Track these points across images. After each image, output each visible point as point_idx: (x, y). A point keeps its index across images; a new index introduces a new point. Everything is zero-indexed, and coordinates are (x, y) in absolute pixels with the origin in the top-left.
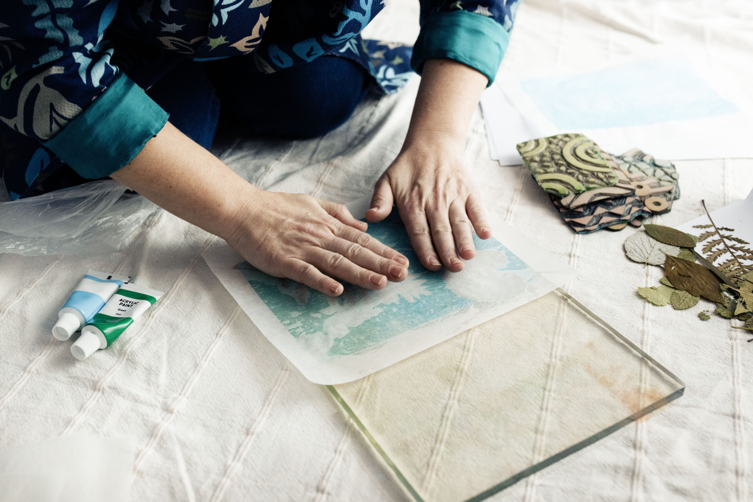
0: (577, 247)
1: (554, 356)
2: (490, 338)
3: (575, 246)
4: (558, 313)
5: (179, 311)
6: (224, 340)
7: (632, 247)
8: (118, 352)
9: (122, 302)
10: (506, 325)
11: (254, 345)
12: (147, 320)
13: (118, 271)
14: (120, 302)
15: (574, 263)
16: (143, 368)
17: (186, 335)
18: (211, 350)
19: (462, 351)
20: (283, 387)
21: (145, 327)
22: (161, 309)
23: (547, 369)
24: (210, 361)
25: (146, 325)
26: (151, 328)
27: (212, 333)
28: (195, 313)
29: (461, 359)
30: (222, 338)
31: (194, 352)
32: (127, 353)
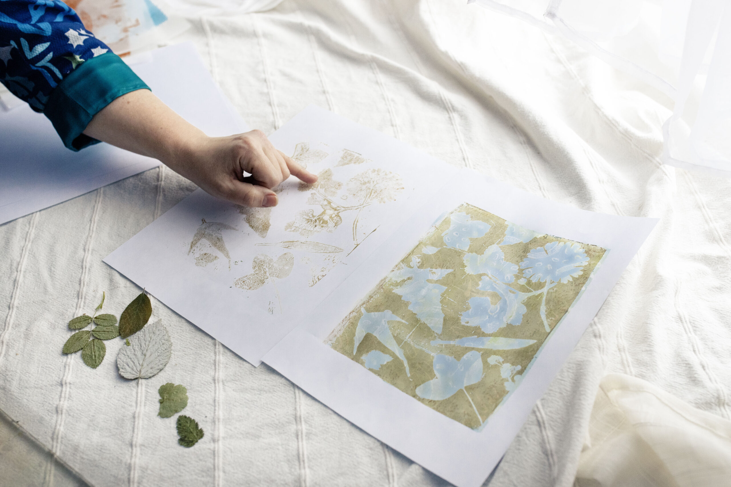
0: (69, 370)
3: (67, 368)
7: (125, 360)
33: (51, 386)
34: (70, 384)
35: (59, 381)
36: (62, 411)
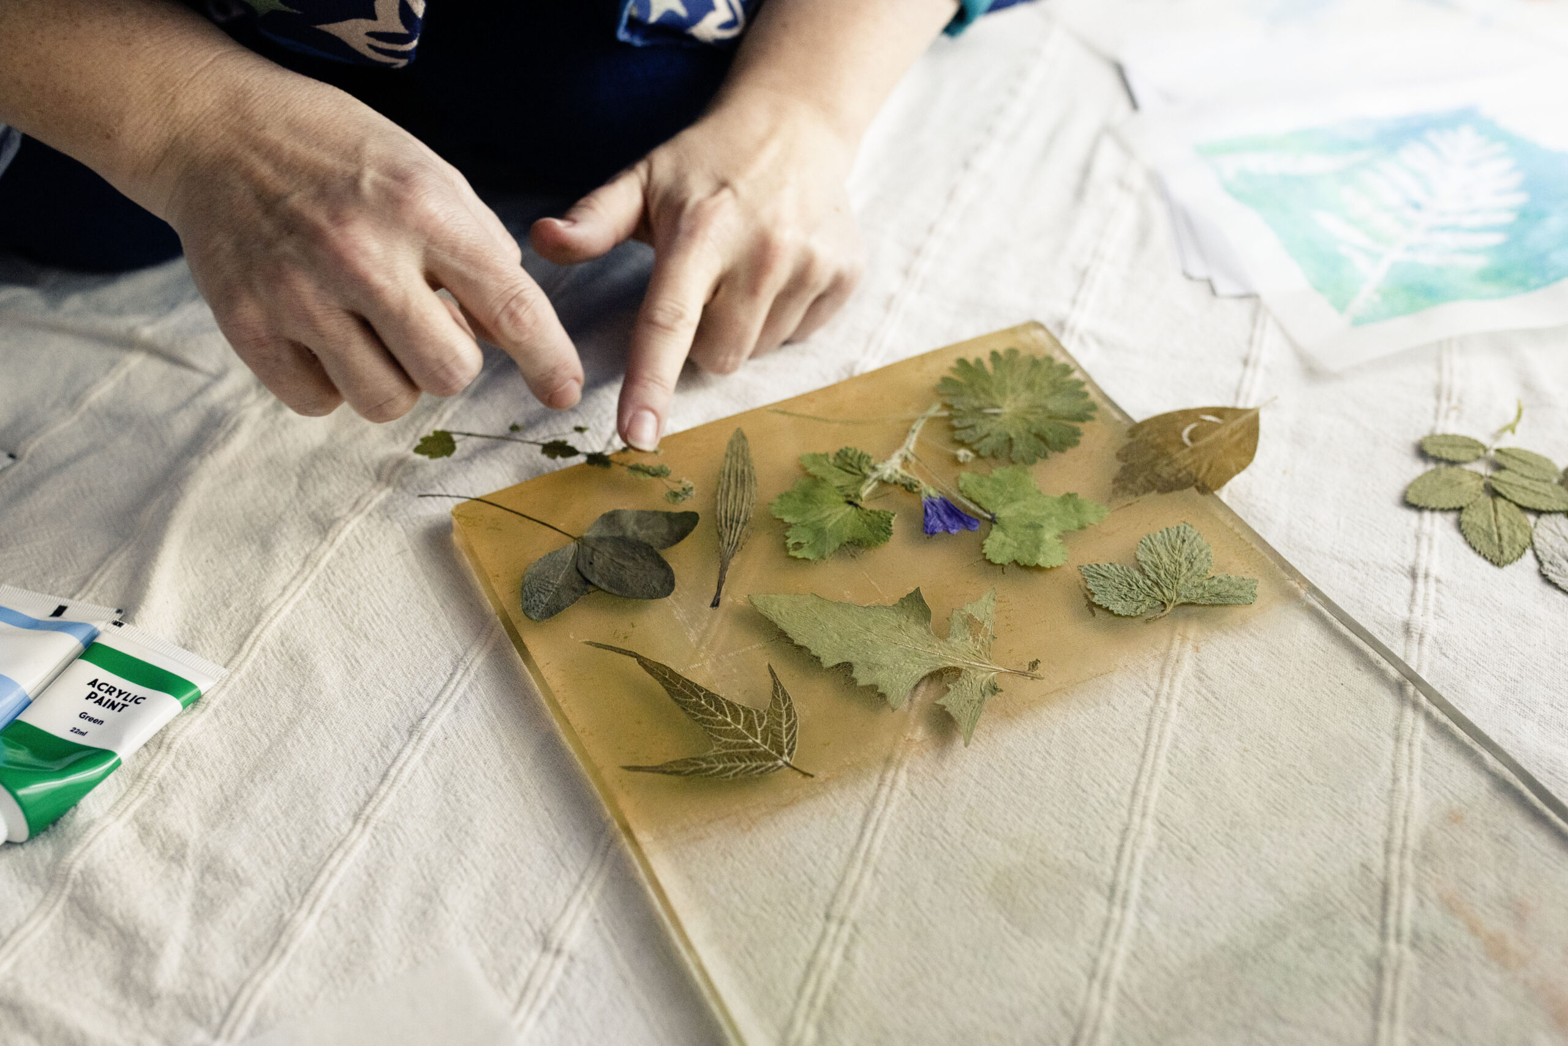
0: (1430, 547)
1: (1392, 931)
2: (1190, 859)
3: (1425, 542)
4: (1394, 774)
5: (250, 731)
6: (374, 837)
7: (1557, 546)
8: (47, 870)
9: (95, 690)
10: (1238, 815)
11: (466, 857)
12: (153, 758)
13: (90, 590)
14: (91, 689)
15: (1426, 600)
16: (114, 932)
17: (262, 819)
18: (332, 874)
19: (1105, 902)
20: (542, 1015)
21: (141, 784)
22: (198, 722)
23: (1373, 977)
24: (324, 913)
25: (145, 777)
26: (160, 786)
27: (341, 813)
28: (295, 742)
29: (1104, 935)
30: (370, 829)
31: (278, 881)
32: (72, 877)
33: (1382, 569)
34: (1438, 581)
35: (1407, 564)
36: (1421, 636)
